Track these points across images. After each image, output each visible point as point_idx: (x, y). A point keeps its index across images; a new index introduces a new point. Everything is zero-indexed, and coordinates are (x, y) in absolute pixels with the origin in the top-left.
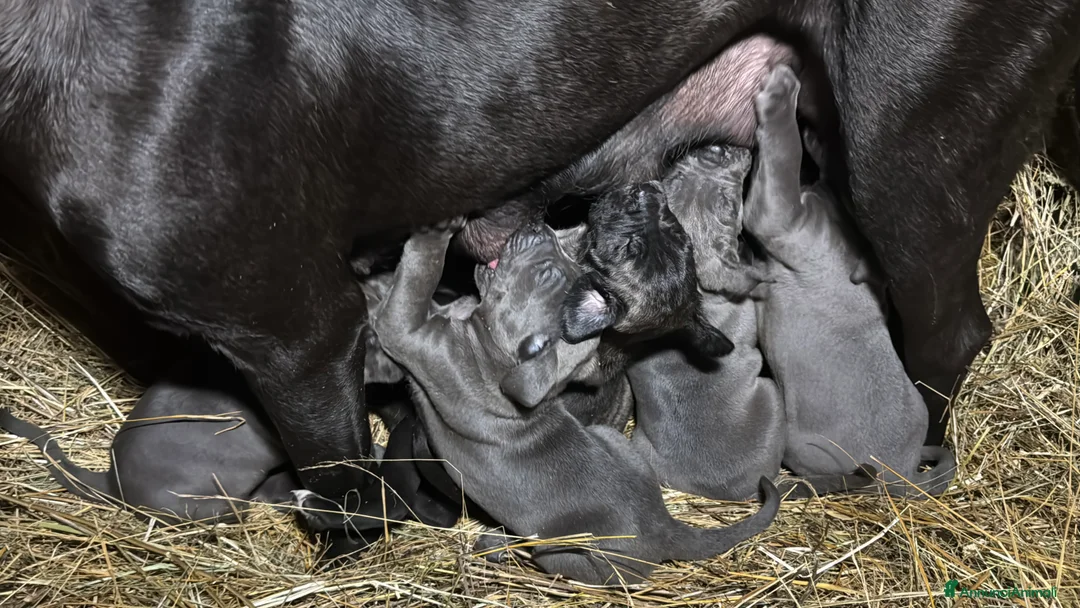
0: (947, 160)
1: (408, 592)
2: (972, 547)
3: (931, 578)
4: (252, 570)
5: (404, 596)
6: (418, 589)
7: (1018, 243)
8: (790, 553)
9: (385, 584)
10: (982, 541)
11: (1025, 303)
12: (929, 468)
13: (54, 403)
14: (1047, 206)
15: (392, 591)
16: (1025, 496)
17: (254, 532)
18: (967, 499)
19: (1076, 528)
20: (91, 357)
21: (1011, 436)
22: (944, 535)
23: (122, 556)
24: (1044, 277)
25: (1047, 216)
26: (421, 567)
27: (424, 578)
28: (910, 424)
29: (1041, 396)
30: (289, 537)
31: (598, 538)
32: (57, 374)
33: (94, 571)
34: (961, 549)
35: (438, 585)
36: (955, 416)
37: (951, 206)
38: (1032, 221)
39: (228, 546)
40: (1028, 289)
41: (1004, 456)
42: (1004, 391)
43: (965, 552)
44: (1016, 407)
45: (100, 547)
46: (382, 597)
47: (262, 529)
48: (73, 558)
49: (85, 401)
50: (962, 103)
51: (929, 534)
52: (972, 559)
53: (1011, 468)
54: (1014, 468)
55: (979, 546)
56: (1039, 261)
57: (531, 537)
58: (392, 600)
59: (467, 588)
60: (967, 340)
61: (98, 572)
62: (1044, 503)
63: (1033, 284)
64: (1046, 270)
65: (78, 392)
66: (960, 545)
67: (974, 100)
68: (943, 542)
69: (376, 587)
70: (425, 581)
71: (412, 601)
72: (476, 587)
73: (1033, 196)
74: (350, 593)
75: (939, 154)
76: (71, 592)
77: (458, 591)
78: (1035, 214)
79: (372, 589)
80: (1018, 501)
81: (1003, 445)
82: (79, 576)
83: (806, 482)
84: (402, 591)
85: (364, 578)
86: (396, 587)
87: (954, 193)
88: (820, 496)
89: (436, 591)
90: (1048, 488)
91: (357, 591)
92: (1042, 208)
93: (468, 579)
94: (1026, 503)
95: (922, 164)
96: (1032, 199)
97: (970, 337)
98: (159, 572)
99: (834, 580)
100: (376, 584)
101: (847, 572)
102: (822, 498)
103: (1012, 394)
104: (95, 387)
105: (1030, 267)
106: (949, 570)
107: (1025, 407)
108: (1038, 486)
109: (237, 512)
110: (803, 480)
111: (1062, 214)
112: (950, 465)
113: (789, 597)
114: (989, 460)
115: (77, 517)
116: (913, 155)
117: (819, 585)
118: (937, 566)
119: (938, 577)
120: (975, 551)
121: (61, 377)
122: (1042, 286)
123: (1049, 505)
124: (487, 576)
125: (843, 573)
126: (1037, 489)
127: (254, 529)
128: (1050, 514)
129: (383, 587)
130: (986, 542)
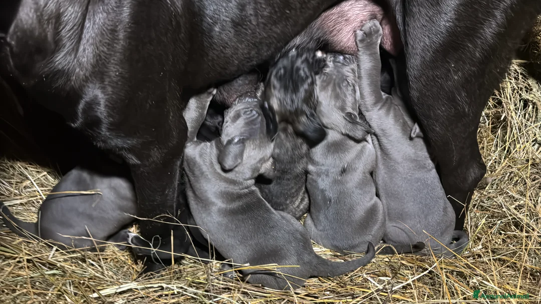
0: (456, 78)
1: (181, 291)
2: (475, 281)
3: (452, 295)
4: (102, 277)
5: (179, 293)
6: (187, 289)
7: (505, 128)
8: (381, 280)
9: (169, 286)
10: (479, 278)
11: (508, 159)
12: (455, 242)
13: (9, 188)
14: (520, 111)
15: (173, 290)
16: (504, 257)
17: (106, 259)
18: (474, 259)
19: (529, 275)
20: (29, 166)
21: (497, 226)
22: (461, 274)
23: (36, 266)
24: (518, 146)
25: (519, 116)
26: (189, 279)
27: (190, 284)
28: (446, 221)
29: (514, 206)
30: (125, 263)
31: (280, 266)
32: (11, 173)
33: (20, 272)
34: (468, 282)
35: (197, 288)
36: (469, 216)
37: (458, 101)
38: (512, 117)
39: (93, 265)
40: (509, 152)
41: (494, 237)
42: (495, 203)
43: (470, 283)
44: (500, 211)
45: (23, 260)
46: (167, 293)
47: (111, 258)
48: (9, 265)
49: (24, 187)
50: (463, 48)
51: (453, 274)
52: (474, 287)
53: (497, 243)
54: (499, 243)
55: (478, 280)
56: (515, 138)
57: (246, 265)
58: (172, 295)
59: (211, 290)
60: (473, 174)
61: (22, 273)
62: (512, 261)
63: (512, 149)
64: (519, 143)
65: (21, 182)
66: (468, 280)
67: (468, 47)
68: (460, 278)
69: (165, 287)
70: (190, 286)
71: (182, 295)
72: (216, 289)
73: (513, 105)
74: (151, 290)
75: (451, 74)
76: (7, 282)
77: (206, 291)
78: (513, 114)
79: (162, 288)
80: (500, 260)
81: (493, 231)
82: (12, 275)
83: (392, 246)
84: (178, 290)
85: (159, 283)
86: (175, 288)
87: (460, 95)
88: (399, 254)
89: (196, 291)
90: (515, 253)
91: (154, 289)
92: (517, 111)
93: (213, 285)
94: (504, 261)
95: (443, 78)
96: (512, 107)
97: (475, 173)
98: (54, 275)
99: (403, 295)
100: (165, 286)
101: (409, 291)
102: (400, 255)
103: (499, 205)
104: (30, 180)
105: (510, 141)
106: (461, 291)
107: (504, 212)
108: (510, 252)
109: (96, 246)
110: (390, 245)
111: (527, 115)
112: (466, 240)
113: (378, 301)
114: (486, 238)
115: (15, 245)
116: (438, 74)
117: (394, 296)
118: (455, 289)
119: (455, 294)
120: (476, 283)
121: (13, 175)
122: (517, 151)
123: (515, 262)
124: (222, 284)
125: (407, 292)
126: (509, 254)
127: (107, 257)
128: (516, 267)
129: (168, 288)
130: (481, 278)
